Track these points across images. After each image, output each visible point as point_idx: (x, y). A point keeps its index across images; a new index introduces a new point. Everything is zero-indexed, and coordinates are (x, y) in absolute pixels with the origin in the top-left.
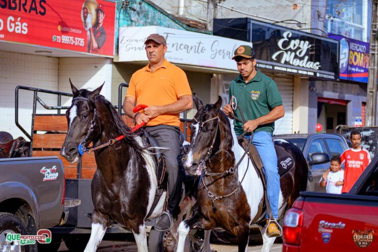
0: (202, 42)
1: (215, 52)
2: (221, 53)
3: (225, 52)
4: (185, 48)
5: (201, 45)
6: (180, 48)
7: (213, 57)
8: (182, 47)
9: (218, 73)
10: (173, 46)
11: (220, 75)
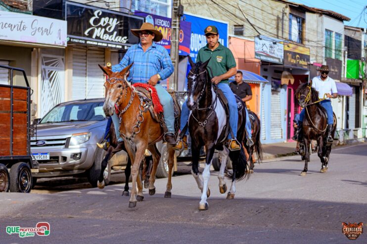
0: (23, 21)
1: (35, 29)
2: (40, 30)
3: (44, 29)
4: (9, 26)
5: (23, 24)
6: (5, 26)
7: (33, 34)
8: (7, 26)
9: (37, 48)
11: (39, 49)
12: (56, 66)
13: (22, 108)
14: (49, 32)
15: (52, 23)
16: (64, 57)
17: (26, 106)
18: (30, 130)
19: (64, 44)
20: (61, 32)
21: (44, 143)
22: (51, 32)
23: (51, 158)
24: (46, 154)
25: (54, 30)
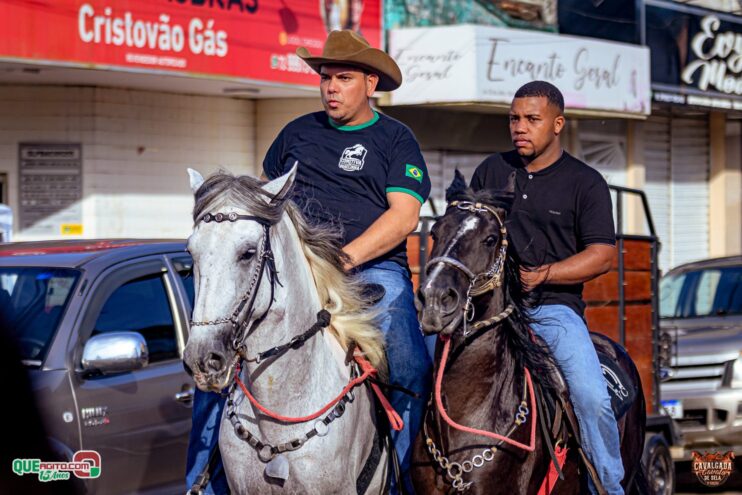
0: (558, 55)
1: (580, 76)
2: (594, 76)
3: (601, 73)
4: (527, 69)
5: (557, 61)
6: (519, 70)
7: (578, 84)
8: (523, 67)
10: (506, 65)
11: (574, 123)
12: (609, 162)
13: (642, 289)
14: (613, 81)
15: (619, 57)
16: (623, 139)
17: (648, 286)
18: (660, 348)
19: (643, 108)
20: (638, 77)
21: (666, 375)
22: (616, 79)
23: (686, 412)
24: (673, 402)
25: (622, 75)
